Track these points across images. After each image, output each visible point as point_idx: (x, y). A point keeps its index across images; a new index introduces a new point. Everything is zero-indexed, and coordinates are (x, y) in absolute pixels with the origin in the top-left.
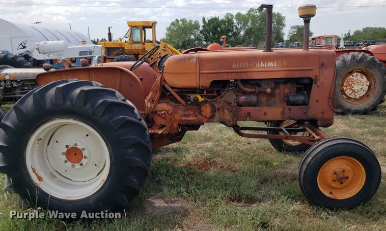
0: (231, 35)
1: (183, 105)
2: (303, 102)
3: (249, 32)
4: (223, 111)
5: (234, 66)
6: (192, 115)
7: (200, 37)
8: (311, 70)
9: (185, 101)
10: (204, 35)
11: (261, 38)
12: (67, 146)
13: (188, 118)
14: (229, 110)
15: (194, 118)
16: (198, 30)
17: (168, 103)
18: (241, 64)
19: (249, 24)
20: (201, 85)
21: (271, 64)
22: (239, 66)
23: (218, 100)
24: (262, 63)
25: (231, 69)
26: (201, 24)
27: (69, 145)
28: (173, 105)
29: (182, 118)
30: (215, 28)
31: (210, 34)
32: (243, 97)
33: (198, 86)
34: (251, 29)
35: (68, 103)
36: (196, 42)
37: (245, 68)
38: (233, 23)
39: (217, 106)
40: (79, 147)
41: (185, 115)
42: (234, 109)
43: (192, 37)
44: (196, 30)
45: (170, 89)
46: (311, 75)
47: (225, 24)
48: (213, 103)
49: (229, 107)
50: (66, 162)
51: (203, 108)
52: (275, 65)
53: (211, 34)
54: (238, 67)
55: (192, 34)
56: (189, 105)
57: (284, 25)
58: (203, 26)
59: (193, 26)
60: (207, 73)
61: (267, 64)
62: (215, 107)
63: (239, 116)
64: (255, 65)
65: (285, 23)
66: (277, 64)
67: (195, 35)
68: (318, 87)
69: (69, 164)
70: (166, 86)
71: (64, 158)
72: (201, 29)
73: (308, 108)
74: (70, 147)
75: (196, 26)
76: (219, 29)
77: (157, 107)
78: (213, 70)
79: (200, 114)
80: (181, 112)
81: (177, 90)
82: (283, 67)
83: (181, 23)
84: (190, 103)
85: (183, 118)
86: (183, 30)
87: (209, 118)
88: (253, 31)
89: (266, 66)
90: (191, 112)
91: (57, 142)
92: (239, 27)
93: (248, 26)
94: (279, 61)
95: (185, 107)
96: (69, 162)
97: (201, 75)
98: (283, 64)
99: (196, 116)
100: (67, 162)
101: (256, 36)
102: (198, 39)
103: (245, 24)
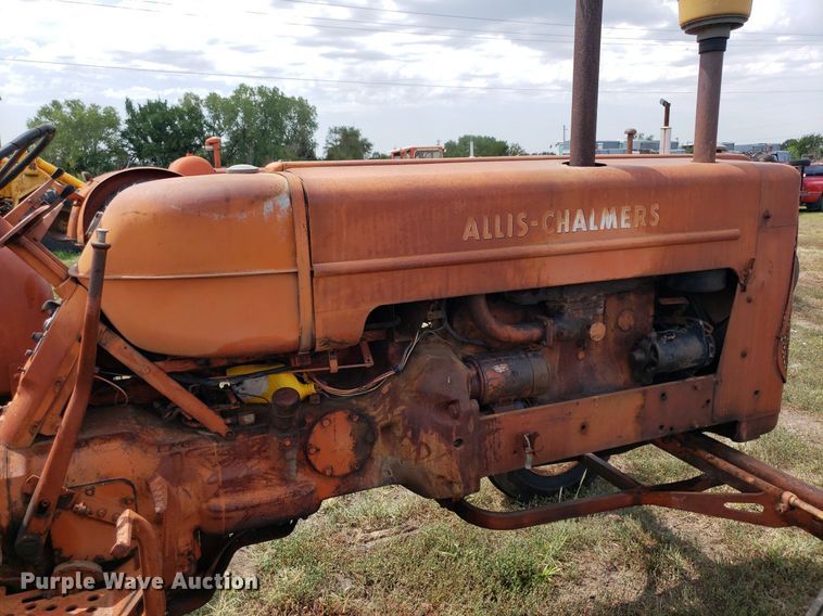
0: (198, 142)
1: (217, 437)
2: (698, 361)
3: (239, 139)
4: (415, 438)
5: (471, 231)
6: (263, 476)
7: (123, 146)
8: (734, 238)
9: (223, 415)
10: (131, 141)
11: (267, 153)
13: (248, 498)
14: (445, 434)
16: (116, 129)
17: (130, 438)
18: (498, 221)
19: (239, 120)
20: (319, 334)
21: (609, 220)
22: (492, 230)
23: (385, 389)
24: (579, 215)
25: (460, 245)
26: (123, 116)
28: (159, 446)
29: (214, 502)
30: (159, 128)
31: (146, 141)
32: (500, 369)
33: (305, 342)
34: (244, 131)
36: (113, 159)
37: (517, 241)
38: (201, 116)
39: (379, 415)
41: (232, 485)
42: (471, 427)
43: (102, 146)
44: (111, 131)
45: (140, 365)
46: (734, 259)
47: (182, 118)
48: (363, 404)
49: (449, 422)
51: (318, 436)
52: (623, 225)
53: (150, 141)
54: (487, 236)
55: (101, 139)
56: (249, 430)
57: (314, 126)
58: (128, 121)
59: (99, 118)
60: (350, 273)
61: (597, 222)
62: (370, 422)
63: (490, 454)
64: (552, 223)
65: (316, 121)
66: (631, 220)
67: (109, 142)
68: (749, 301)
70: (116, 349)
72: (124, 127)
73: (717, 383)
75: (111, 120)
76: (168, 128)
77: (71, 469)
78: (378, 255)
79: (306, 462)
80: (206, 474)
81: (178, 367)
82: (649, 229)
83: (67, 110)
84: (249, 418)
85: (223, 502)
86: (75, 128)
87: (345, 477)
88: (249, 135)
89: (593, 227)
90: (257, 466)
92: (216, 126)
93: (237, 124)
94: (638, 208)
95: (227, 446)
97: (321, 284)
98: (649, 217)
99: (285, 479)
101: (256, 149)
102: (116, 150)
103: (231, 120)
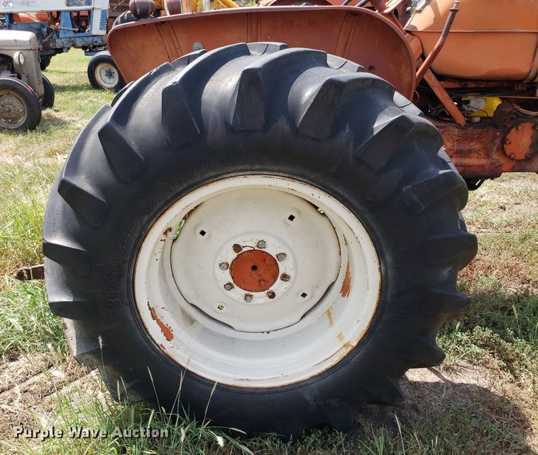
1: (459, 127)
6: (477, 152)
9: (464, 116)
12: (237, 248)
13: (467, 161)
15: (484, 161)
27: (242, 244)
33: (532, 75)
35: (282, 124)
40: (272, 250)
41: (461, 153)
50: (229, 286)
51: (512, 135)
56: (475, 126)
69: (238, 293)
71: (226, 277)
74: (244, 250)
80: (449, 144)
81: (451, 85)
84: (477, 119)
91: (203, 233)
95: (462, 132)
96: (237, 289)
99: (488, 156)
100: (232, 287)
